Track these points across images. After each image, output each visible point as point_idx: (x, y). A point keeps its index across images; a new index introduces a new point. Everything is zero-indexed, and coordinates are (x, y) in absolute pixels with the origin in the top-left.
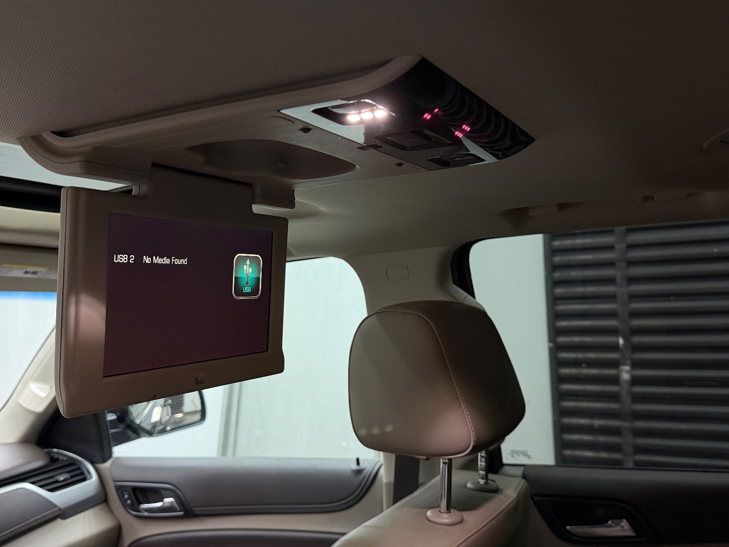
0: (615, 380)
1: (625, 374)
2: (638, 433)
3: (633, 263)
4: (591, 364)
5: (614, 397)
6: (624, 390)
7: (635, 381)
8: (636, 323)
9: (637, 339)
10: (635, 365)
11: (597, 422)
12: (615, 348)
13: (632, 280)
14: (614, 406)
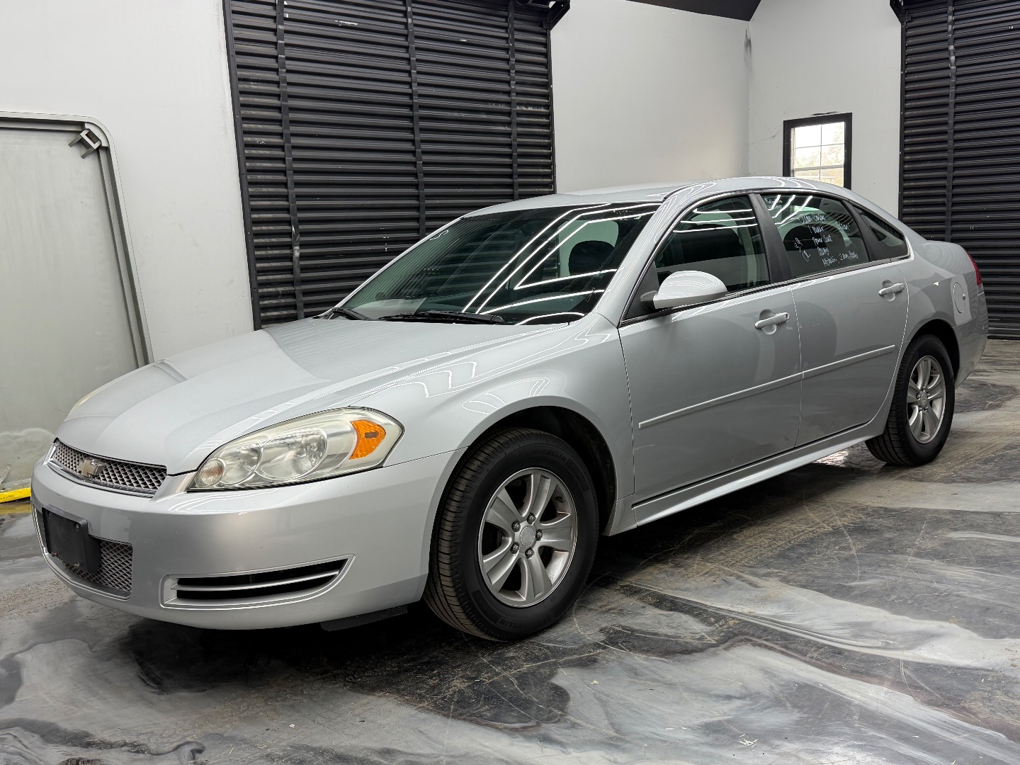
0: (290, 258)
1: (297, 254)
2: (306, 293)
3: (297, 172)
4: (273, 246)
5: (290, 270)
6: (297, 264)
7: (302, 257)
8: (300, 215)
9: (301, 227)
10: (302, 245)
11: (280, 289)
12: (289, 234)
13: (298, 184)
14: (289, 276)
